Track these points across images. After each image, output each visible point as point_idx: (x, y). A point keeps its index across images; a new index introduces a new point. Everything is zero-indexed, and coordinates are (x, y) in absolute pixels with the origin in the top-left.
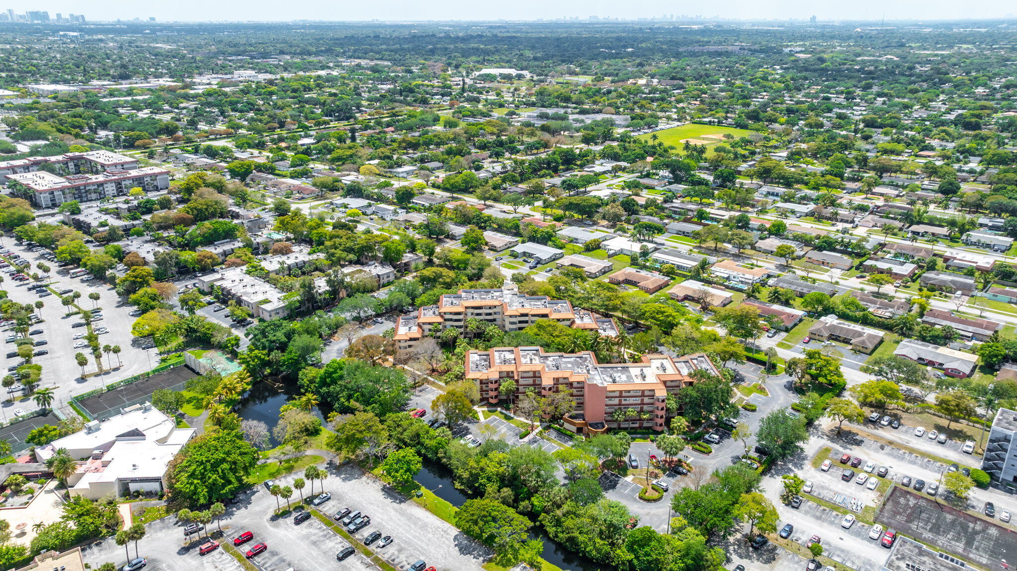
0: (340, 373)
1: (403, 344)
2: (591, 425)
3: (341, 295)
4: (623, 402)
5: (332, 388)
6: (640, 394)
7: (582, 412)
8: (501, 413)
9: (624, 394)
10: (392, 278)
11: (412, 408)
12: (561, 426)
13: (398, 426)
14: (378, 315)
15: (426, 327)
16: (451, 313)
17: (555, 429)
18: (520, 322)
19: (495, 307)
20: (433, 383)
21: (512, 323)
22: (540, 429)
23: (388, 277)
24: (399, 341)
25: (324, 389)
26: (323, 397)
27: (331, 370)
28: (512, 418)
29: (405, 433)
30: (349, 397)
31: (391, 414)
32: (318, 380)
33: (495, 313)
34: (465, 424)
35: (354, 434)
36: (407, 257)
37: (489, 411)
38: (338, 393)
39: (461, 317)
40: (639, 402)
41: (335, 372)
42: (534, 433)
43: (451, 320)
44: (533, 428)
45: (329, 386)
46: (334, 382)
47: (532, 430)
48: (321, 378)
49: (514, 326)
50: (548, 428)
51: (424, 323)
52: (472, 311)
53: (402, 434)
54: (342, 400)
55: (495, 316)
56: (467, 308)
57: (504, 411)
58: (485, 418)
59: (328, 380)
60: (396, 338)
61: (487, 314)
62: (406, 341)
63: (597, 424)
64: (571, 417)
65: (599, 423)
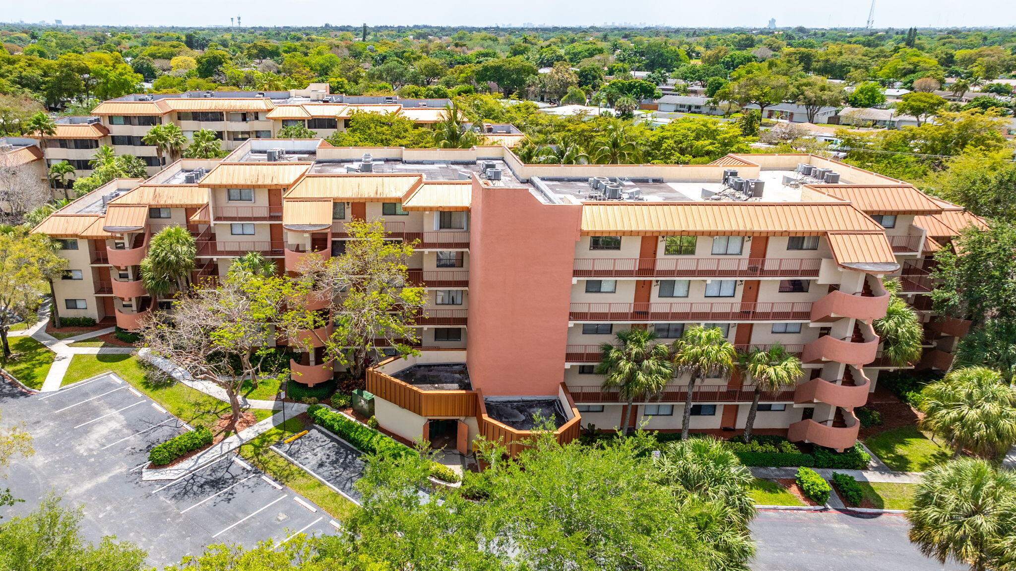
2: (495, 410)
7: (458, 357)
9: (665, 261)
12: (364, 415)
16: (126, 119)
17: (328, 427)
22: (267, 425)
42: (233, 441)
43: (128, 141)
47: (230, 429)
63: (525, 407)
64: (408, 375)
65: (539, 401)
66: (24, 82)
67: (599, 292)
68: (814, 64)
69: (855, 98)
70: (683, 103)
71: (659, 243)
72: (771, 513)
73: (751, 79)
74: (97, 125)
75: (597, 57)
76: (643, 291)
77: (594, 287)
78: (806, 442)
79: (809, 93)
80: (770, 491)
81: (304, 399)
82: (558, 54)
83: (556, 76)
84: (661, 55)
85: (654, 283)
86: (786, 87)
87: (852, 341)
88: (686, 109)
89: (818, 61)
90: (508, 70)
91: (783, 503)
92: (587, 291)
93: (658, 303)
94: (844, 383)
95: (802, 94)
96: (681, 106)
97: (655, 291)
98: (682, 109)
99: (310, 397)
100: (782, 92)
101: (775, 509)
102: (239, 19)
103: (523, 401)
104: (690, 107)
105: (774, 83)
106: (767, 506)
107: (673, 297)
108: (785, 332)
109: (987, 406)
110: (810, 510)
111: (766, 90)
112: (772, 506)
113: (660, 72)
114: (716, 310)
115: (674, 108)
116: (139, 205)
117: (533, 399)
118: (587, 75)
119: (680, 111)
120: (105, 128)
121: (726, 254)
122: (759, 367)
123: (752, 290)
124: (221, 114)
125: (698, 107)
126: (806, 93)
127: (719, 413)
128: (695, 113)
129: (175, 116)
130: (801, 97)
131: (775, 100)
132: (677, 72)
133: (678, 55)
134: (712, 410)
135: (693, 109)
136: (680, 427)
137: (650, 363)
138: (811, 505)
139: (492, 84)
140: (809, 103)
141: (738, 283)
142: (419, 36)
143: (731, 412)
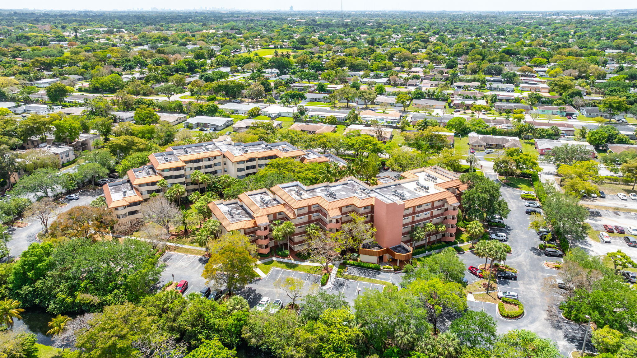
0: (48, 260)
1: (121, 212)
3: (12, 180)
4: (416, 219)
5: (39, 284)
6: (430, 206)
8: (279, 262)
9: (417, 209)
10: (72, 157)
11: (166, 283)
13: (164, 311)
14: (69, 192)
15: (145, 189)
16: (170, 170)
17: (352, 265)
18: (248, 168)
19: (215, 158)
20: (176, 249)
21: (240, 170)
22: (335, 269)
23: (67, 156)
24: (117, 209)
25: (26, 289)
26: (24, 299)
27: (33, 258)
28: (296, 265)
29: (180, 319)
30: (72, 290)
31: (147, 297)
32: (12, 277)
33: (215, 165)
34: (247, 286)
35: (114, 344)
36: (82, 137)
37: (265, 264)
38: (51, 289)
39: (182, 172)
40: (429, 215)
41: (40, 260)
42: (333, 275)
43: (171, 177)
44: (328, 270)
45: (32, 282)
46: (41, 274)
47: (328, 273)
48: (16, 274)
49: (243, 173)
50: (343, 265)
51: (140, 185)
52: (191, 165)
53: (174, 320)
54: (60, 296)
55: (216, 168)
56: (186, 162)
57: (282, 260)
58: (266, 273)
59: (30, 274)
60: (112, 206)
61: (207, 167)
62: (125, 207)
79: (366, 96)
95: (363, 96)
100: (355, 96)
107: (418, 217)
109: (479, 228)
131: (353, 99)
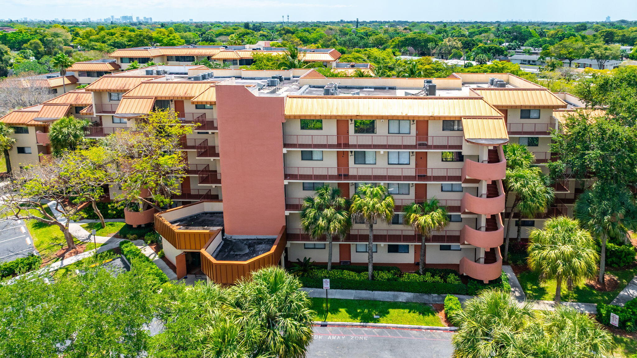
2: (231, 246)
22: (89, 254)
65: (269, 239)
66: (116, 45)
67: (312, 159)
68: (616, 38)
69: (633, 55)
70: (524, 59)
71: (350, 125)
72: (414, 332)
73: (562, 44)
74: (113, 64)
75: (483, 35)
76: (342, 158)
77: (307, 156)
78: (465, 274)
79: (597, 51)
80: (424, 314)
81: (128, 236)
82: (462, 33)
83: (448, 43)
84: (520, 33)
85: (350, 154)
86: (583, 48)
87: (488, 197)
88: (526, 63)
89: (618, 36)
90: (419, 40)
91: (427, 323)
92: (302, 159)
93: (354, 168)
94: (487, 230)
95: (593, 52)
96: (524, 61)
97: (351, 159)
98: (524, 63)
99: (132, 235)
100: (580, 52)
101: (419, 328)
102: (288, 16)
103: (258, 239)
104: (529, 61)
105: (576, 46)
106: (413, 326)
107: (365, 164)
108: (452, 191)
109: (563, 248)
110: (446, 330)
111: (571, 50)
112: (417, 326)
113: (516, 42)
114: (390, 173)
115: (520, 62)
116: (64, 105)
117: (265, 238)
118: (469, 43)
119: (523, 64)
120: (118, 65)
121: (399, 133)
122: (413, 216)
123: (421, 159)
124: (193, 57)
125: (534, 61)
126: (595, 52)
127: (412, 251)
128: (532, 65)
129: (166, 59)
130: (592, 54)
131: (577, 56)
132: (527, 42)
133: (531, 33)
134: (406, 249)
135: (531, 62)
136: (367, 261)
137: (328, 212)
138: (449, 326)
139: (410, 48)
140: (598, 58)
141: (411, 154)
142: (392, 26)
143: (421, 252)
